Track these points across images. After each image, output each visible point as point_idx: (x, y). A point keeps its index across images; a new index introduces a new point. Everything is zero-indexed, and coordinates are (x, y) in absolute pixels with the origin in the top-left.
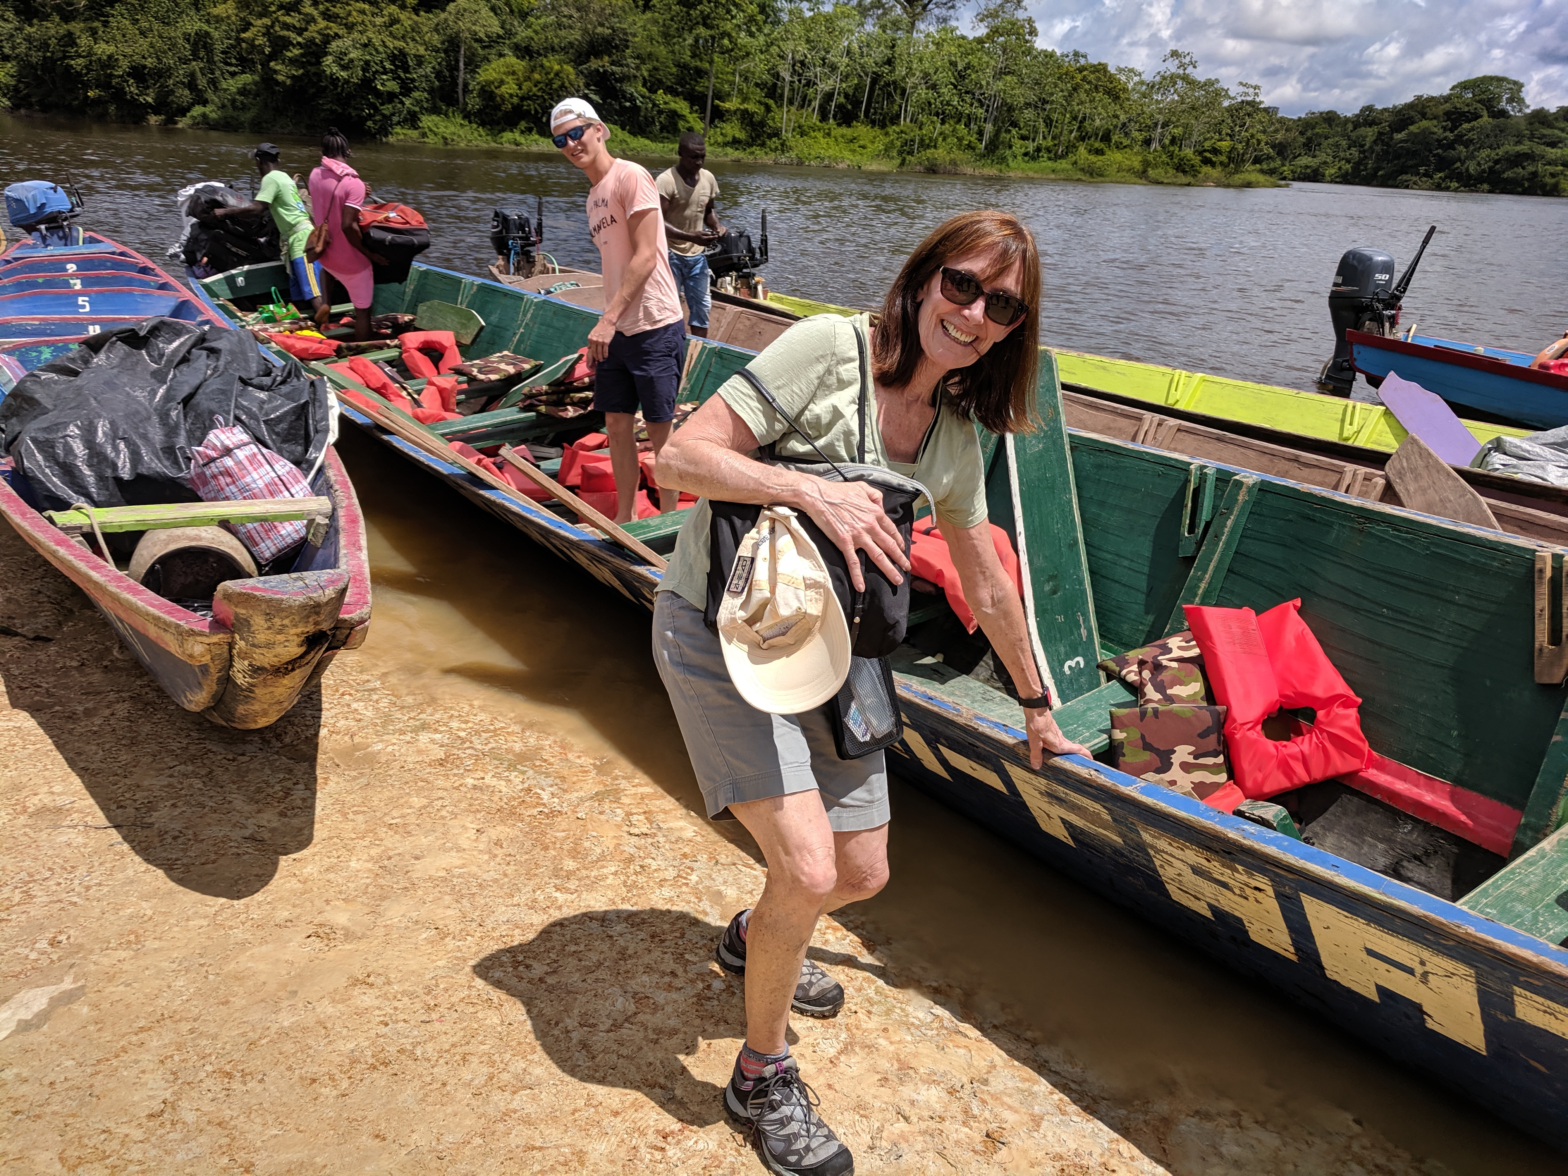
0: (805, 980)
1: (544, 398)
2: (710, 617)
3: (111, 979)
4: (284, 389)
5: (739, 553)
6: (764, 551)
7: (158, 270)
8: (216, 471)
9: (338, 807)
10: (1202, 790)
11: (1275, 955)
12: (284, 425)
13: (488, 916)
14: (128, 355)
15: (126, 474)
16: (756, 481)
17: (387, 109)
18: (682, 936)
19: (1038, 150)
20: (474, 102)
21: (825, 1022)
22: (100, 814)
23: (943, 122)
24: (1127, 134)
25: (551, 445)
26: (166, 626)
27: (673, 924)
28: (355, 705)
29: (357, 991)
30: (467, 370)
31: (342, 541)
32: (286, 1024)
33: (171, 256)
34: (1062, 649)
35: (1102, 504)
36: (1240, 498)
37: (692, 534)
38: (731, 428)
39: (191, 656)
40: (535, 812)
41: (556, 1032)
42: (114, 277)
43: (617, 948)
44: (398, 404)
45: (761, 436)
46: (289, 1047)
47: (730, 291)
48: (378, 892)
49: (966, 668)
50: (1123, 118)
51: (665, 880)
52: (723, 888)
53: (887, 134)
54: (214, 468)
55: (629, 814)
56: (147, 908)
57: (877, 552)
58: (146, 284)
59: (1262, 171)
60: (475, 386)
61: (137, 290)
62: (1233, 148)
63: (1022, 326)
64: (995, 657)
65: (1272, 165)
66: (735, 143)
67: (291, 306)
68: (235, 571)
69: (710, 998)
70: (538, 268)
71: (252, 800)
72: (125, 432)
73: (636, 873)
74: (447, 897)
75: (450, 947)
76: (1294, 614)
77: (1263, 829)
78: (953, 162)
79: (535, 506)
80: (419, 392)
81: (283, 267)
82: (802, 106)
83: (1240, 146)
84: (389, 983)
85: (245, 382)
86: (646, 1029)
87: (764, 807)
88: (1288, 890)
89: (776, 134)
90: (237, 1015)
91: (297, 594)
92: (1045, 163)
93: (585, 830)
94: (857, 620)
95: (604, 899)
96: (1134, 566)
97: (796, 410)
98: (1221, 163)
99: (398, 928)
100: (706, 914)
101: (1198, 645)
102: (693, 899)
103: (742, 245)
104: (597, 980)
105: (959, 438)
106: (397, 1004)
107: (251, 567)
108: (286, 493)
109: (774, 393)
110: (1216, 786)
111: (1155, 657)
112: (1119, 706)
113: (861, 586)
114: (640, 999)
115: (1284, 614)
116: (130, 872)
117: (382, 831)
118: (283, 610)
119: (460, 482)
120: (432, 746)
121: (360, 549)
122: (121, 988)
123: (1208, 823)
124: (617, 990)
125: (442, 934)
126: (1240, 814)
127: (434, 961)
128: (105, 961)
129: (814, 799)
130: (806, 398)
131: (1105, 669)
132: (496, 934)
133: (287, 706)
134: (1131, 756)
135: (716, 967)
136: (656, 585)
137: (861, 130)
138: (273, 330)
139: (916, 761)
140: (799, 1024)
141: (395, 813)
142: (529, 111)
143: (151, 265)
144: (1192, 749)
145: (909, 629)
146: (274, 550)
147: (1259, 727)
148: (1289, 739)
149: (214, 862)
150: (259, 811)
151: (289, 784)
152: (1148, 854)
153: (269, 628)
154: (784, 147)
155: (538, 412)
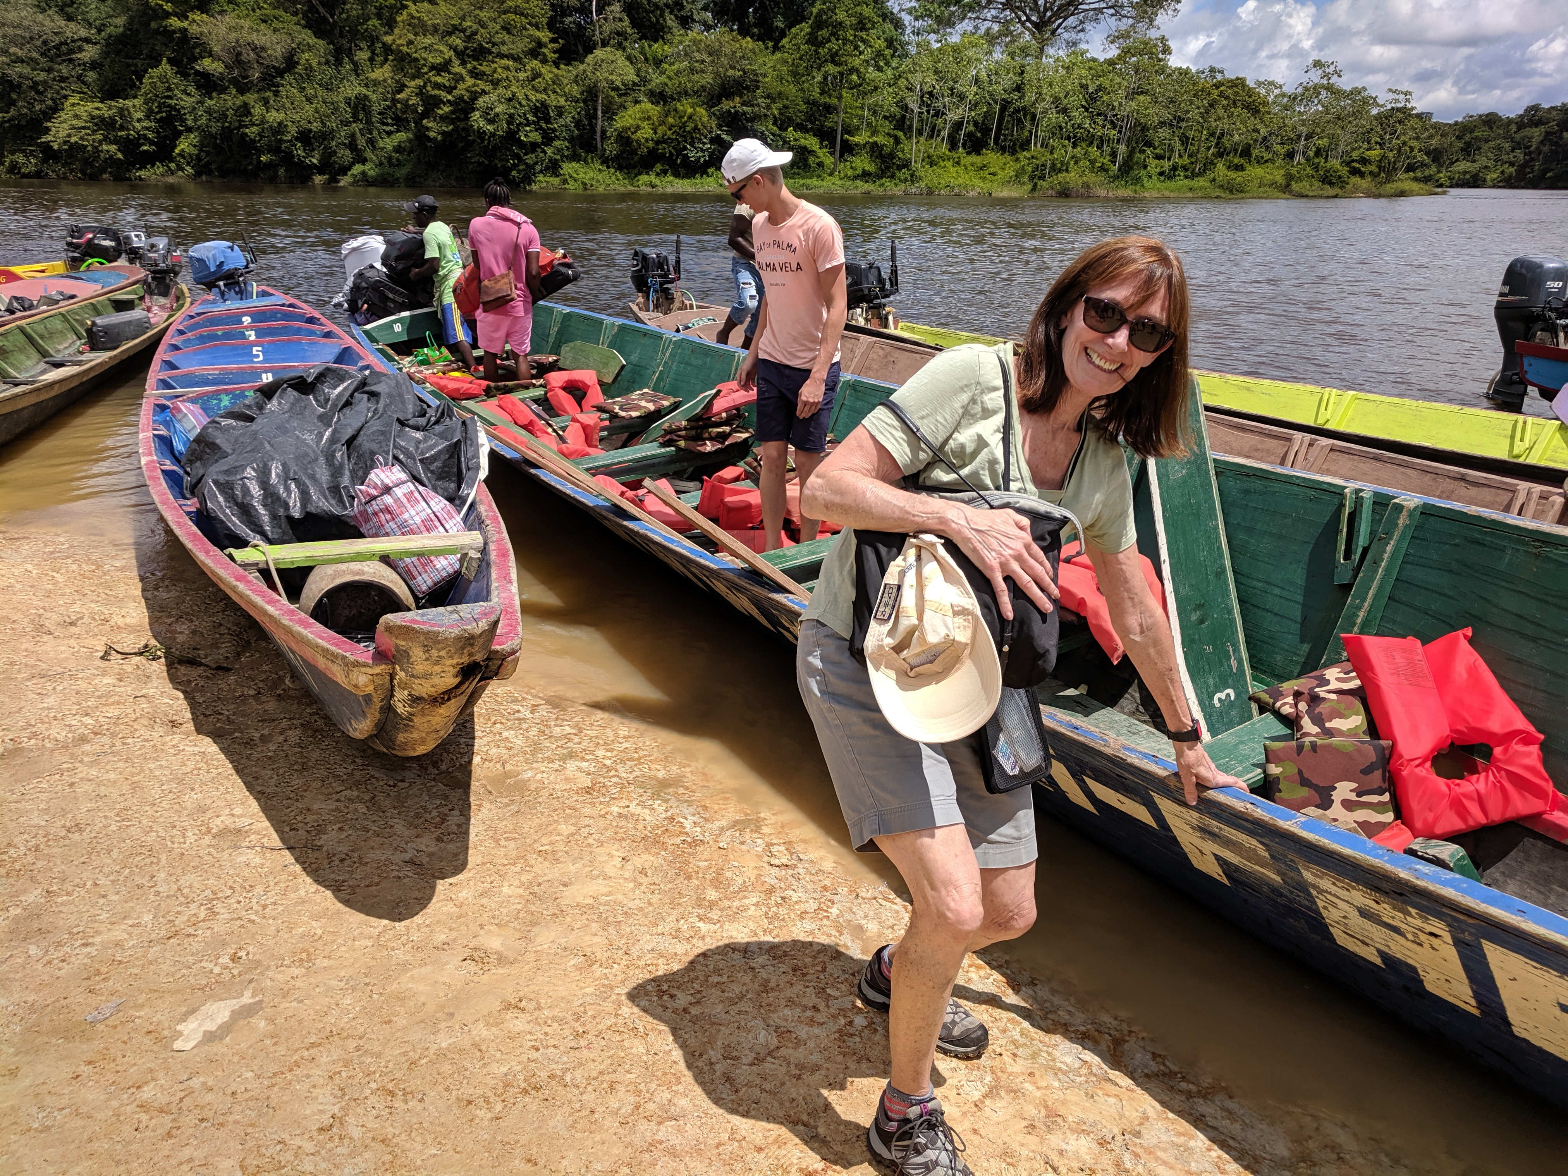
0: (948, 1018)
1: (683, 433)
2: (857, 645)
3: (285, 995)
4: (438, 428)
5: (885, 581)
6: (910, 578)
7: (323, 320)
8: (376, 508)
9: (491, 833)
10: (1369, 829)
11: (1454, 1008)
12: (438, 464)
13: (634, 944)
14: (297, 400)
15: (296, 513)
16: (902, 509)
17: (530, 159)
18: (824, 970)
19: (1174, 168)
20: (611, 148)
21: (969, 1063)
22: (275, 835)
23: (1075, 146)
24: (1267, 148)
25: (690, 479)
26: (333, 657)
27: (815, 957)
28: (506, 734)
29: (509, 1015)
30: (609, 407)
31: (494, 575)
32: (444, 1045)
33: (335, 306)
34: (1211, 681)
35: (1250, 530)
36: (1401, 522)
37: (837, 563)
38: (875, 459)
39: (356, 686)
40: (678, 841)
41: (700, 1064)
42: (284, 327)
43: (759, 980)
44: (545, 439)
45: (905, 466)
46: (446, 1068)
47: (861, 322)
48: (529, 917)
49: (1111, 700)
50: (1263, 131)
51: (806, 912)
52: (863, 922)
53: (1017, 160)
54: (375, 506)
55: (769, 845)
56: (317, 928)
57: (1025, 579)
58: (312, 333)
59: (1416, 179)
60: (617, 423)
61: (305, 339)
62: (1384, 157)
63: (1171, 350)
64: (1142, 687)
65: (1427, 173)
66: (865, 175)
67: (443, 349)
68: (395, 605)
69: (852, 1035)
70: (677, 304)
71: (411, 825)
72: (295, 473)
73: (777, 905)
74: (594, 925)
75: (598, 974)
76: (1464, 644)
77: (1438, 869)
78: (1086, 186)
79: (677, 536)
80: (564, 429)
81: (436, 312)
82: (931, 137)
83: (1391, 155)
84: (539, 1008)
85: (402, 423)
86: (789, 1063)
87: (907, 840)
88: (1467, 937)
89: (906, 165)
90: (398, 1034)
91: (452, 626)
92: (1181, 182)
93: (726, 859)
94: (1006, 648)
95: (746, 930)
96: (1285, 594)
97: (941, 440)
98: (1371, 173)
99: (548, 954)
100: (847, 948)
101: (1359, 677)
102: (834, 933)
103: (872, 276)
104: (739, 1012)
105: (1106, 462)
106: (547, 1029)
107: (409, 600)
108: (441, 529)
109: (918, 423)
110: (1382, 826)
111: (1312, 689)
112: (1274, 739)
113: (1009, 614)
114: (782, 1033)
115: (1454, 644)
116: (302, 893)
117: (532, 858)
118: (439, 642)
119: (604, 513)
120: (579, 774)
121: (510, 582)
122: (294, 1004)
123: (1377, 862)
124: (759, 1022)
125: (590, 961)
126: (1412, 853)
127: (582, 988)
128: (280, 977)
129: (960, 833)
130: (950, 428)
131: (1257, 700)
132: (642, 963)
133: (444, 734)
134: (1289, 791)
135: (859, 1003)
136: (799, 615)
137: (991, 157)
138: (427, 372)
139: (1062, 794)
140: (944, 1065)
141: (544, 840)
142: (664, 154)
143: (317, 314)
144: (1354, 785)
145: (1059, 657)
146: (430, 583)
147: (1428, 764)
148: (1462, 778)
149: (377, 884)
150: (418, 836)
151: (445, 810)
152: (1310, 895)
153: (427, 659)
154: (914, 178)
155: (677, 447)
